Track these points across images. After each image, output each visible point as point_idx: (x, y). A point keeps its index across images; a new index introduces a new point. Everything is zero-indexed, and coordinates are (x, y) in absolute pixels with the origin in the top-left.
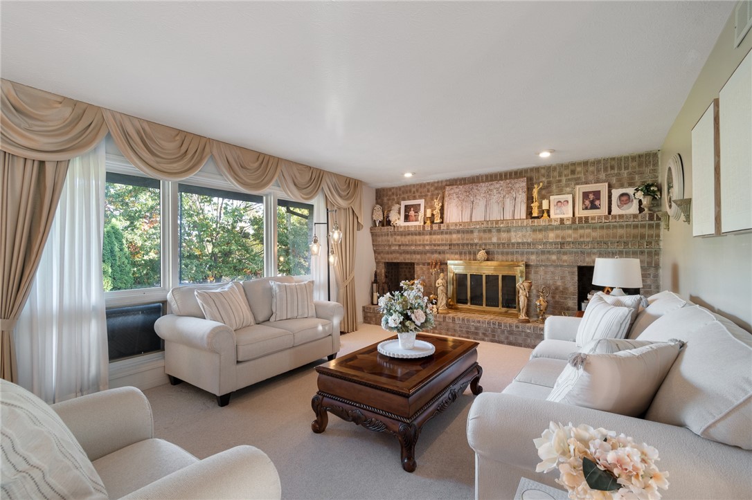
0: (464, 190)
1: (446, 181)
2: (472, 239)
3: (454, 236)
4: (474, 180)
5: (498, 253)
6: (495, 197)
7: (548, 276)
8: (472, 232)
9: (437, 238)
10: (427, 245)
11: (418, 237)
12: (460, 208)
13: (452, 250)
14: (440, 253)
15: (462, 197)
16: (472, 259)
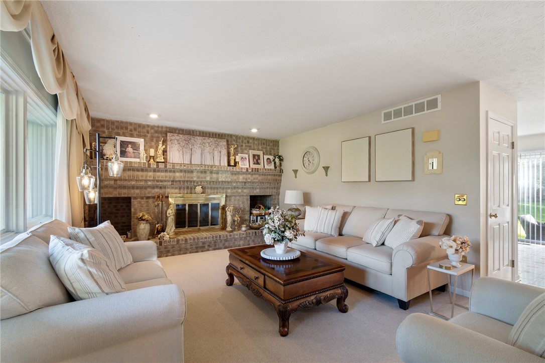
0: (183, 138)
1: (166, 127)
2: (192, 178)
3: (177, 174)
4: (191, 133)
5: (208, 188)
6: (207, 149)
7: (236, 202)
8: (192, 172)
9: (161, 175)
10: (150, 181)
11: (140, 173)
12: (181, 152)
13: (173, 186)
14: (161, 188)
15: (183, 144)
16: (189, 192)
